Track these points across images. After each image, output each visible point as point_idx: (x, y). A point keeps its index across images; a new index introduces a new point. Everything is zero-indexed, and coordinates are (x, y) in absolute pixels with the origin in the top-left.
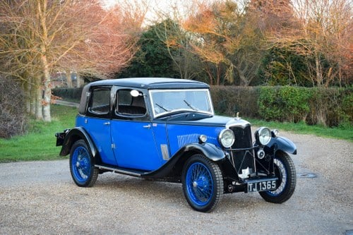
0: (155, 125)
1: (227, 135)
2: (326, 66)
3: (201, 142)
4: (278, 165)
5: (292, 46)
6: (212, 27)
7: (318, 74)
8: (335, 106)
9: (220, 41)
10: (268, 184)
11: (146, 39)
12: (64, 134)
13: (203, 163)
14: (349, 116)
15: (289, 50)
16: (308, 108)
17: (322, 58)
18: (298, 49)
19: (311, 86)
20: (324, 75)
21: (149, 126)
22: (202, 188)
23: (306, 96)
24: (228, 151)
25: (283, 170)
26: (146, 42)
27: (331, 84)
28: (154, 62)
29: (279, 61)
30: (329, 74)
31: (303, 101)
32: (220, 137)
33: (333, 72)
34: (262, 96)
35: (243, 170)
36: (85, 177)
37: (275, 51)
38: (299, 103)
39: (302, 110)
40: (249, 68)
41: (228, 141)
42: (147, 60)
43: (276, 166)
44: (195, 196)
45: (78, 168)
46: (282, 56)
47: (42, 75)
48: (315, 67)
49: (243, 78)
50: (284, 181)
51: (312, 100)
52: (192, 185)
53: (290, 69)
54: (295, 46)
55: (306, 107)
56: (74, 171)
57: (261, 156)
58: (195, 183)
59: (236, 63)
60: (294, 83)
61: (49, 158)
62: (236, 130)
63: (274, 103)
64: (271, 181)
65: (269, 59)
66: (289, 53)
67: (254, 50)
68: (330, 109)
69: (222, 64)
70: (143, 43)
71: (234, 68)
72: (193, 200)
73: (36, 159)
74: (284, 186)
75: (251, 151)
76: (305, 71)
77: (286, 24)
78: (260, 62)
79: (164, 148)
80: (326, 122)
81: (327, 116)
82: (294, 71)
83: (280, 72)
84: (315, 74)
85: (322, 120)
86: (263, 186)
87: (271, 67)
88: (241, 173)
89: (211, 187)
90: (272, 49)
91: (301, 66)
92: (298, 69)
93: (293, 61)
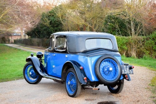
2: (136, 25)
5: (117, 15)
7: (132, 30)
8: (141, 46)
11: (50, 14)
14: (148, 52)
15: (116, 17)
19: (129, 36)
20: (135, 30)
23: (125, 41)
28: (54, 25)
29: (112, 23)
30: (138, 29)
31: (124, 44)
33: (140, 28)
37: (110, 17)
38: (121, 45)
39: (123, 49)
42: (51, 24)
46: (113, 20)
48: (131, 26)
51: (128, 44)
53: (117, 26)
54: (120, 15)
55: (125, 47)
60: (120, 34)
65: (106, 22)
68: (139, 48)
70: (49, 16)
71: (90, 27)
76: (125, 28)
80: (136, 55)
81: (137, 52)
82: (120, 28)
83: (113, 28)
84: (130, 29)
85: (134, 54)
87: (108, 26)
90: (108, 17)
91: (123, 25)
92: (122, 27)
93: (119, 23)
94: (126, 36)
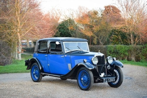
0: (66, 56)
1: (95, 59)
2: (135, 37)
3: (84, 62)
4: (116, 72)
5: (121, 29)
6: (88, 21)
7: (132, 40)
8: (139, 53)
9: (91, 27)
10: (112, 79)
12: (28, 61)
13: (85, 70)
14: (144, 57)
15: (120, 30)
16: (127, 54)
17: (133, 34)
18: (123, 30)
19: (129, 45)
20: (134, 41)
21: (63, 56)
22: (85, 81)
23: (127, 49)
24: (95, 66)
25: (118, 74)
26: (61, 28)
27: (137, 44)
28: (64, 36)
29: (116, 35)
30: (136, 40)
31: (126, 51)
32: (92, 60)
33: (138, 39)
34: (109, 49)
35: (101, 74)
36: (37, 78)
37: (114, 31)
38: (124, 52)
39: (125, 55)
40: (103, 38)
41: (96, 62)
42: (61, 35)
43: (115, 72)
44: (82, 84)
45: (34, 74)
46: (117, 33)
47: (18, 41)
48: (130, 37)
49: (100, 42)
50: (118, 78)
51: (129, 51)
52: (81, 80)
53: (120, 38)
54: (122, 29)
55: (127, 53)
56: (33, 76)
57: (109, 68)
58: (82, 79)
59: (98, 36)
60: (122, 44)
61: (22, 72)
62: (99, 57)
63: (114, 52)
64: (113, 78)
65: (111, 34)
66: (120, 32)
67: (105, 31)
68: (137, 54)
69: (92, 36)
70: (59, 28)
71: (97, 38)
72: (81, 86)
73: (16, 73)
74: (118, 81)
75: (105, 66)
76: (126, 39)
77: (118, 20)
78: (108, 36)
79: (69, 65)
80: (135, 60)
81: (135, 57)
82: (122, 39)
83: (116, 39)
84: (130, 40)
85: (133, 59)
86: (110, 80)
87: (112, 37)
88: (101, 75)
89: (88, 80)
90: (113, 30)
91: (125, 37)
92: (124, 38)
93: (121, 35)
94: (126, 45)
